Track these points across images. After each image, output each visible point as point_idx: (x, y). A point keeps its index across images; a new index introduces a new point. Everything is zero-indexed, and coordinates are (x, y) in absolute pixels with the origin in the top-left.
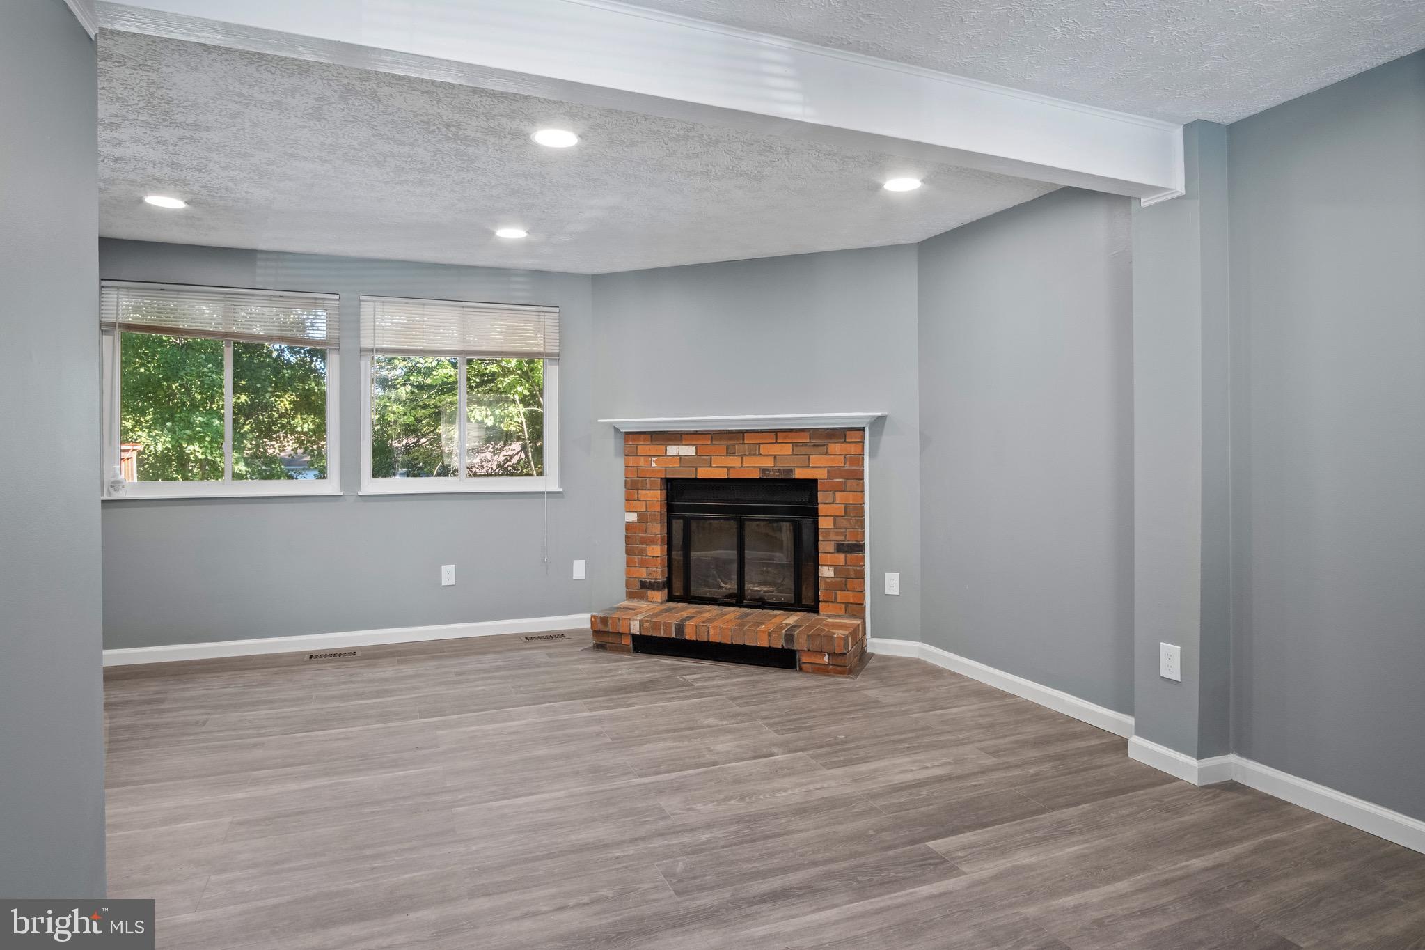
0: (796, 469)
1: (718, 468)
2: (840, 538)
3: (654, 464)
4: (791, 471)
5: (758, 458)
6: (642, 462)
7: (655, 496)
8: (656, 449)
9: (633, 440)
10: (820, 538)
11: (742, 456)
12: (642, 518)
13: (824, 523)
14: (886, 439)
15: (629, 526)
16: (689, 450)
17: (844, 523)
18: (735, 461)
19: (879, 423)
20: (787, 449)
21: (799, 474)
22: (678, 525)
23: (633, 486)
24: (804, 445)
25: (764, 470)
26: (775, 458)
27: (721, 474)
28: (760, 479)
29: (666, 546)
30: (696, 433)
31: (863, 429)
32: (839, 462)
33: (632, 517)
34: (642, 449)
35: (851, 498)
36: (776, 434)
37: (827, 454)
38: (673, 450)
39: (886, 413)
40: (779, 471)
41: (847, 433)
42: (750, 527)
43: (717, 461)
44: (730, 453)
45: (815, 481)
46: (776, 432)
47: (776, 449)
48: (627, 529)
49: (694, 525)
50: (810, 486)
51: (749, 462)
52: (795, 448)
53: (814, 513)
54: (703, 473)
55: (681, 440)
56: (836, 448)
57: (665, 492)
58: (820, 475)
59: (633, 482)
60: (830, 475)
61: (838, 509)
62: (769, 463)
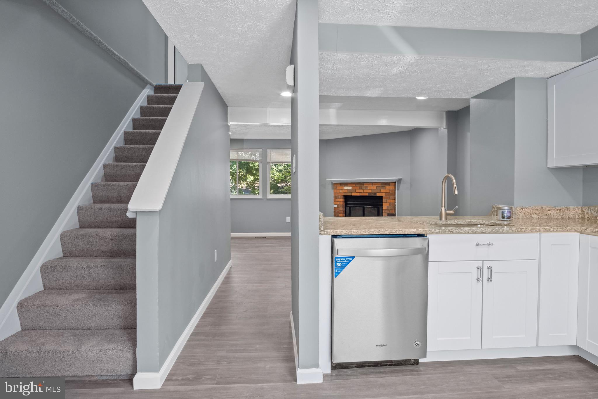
0: (377, 193)
1: (357, 193)
2: (388, 212)
3: (341, 192)
4: (376, 194)
5: (368, 190)
6: (338, 191)
7: (341, 200)
8: (341, 187)
9: (336, 185)
10: (383, 212)
11: (363, 189)
12: (338, 206)
13: (384, 208)
14: (402, 185)
15: (335, 208)
16: (350, 188)
17: (389, 208)
18: (361, 191)
19: (400, 180)
20: (375, 188)
21: (378, 194)
22: (348, 208)
23: (336, 198)
24: (379, 186)
25: (369, 193)
26: (372, 190)
27: (358, 194)
28: (368, 196)
29: (344, 214)
30: (352, 183)
31: (395, 182)
32: (388, 191)
33: (335, 206)
34: (338, 188)
35: (392, 201)
36: (372, 184)
37: (385, 189)
38: (346, 188)
39: (401, 178)
40: (373, 194)
41: (391, 183)
42: (366, 209)
43: (357, 191)
44: (360, 189)
45: (382, 197)
46: (372, 183)
47: (372, 188)
48: (334, 209)
49: (352, 208)
50: (381, 198)
51: (365, 191)
52: (377, 188)
53: (382, 205)
54: (354, 194)
55: (348, 185)
56: (387, 187)
57: (344, 199)
58: (383, 195)
59: (336, 196)
60: (386, 195)
61: (388, 204)
62: (370, 191)
